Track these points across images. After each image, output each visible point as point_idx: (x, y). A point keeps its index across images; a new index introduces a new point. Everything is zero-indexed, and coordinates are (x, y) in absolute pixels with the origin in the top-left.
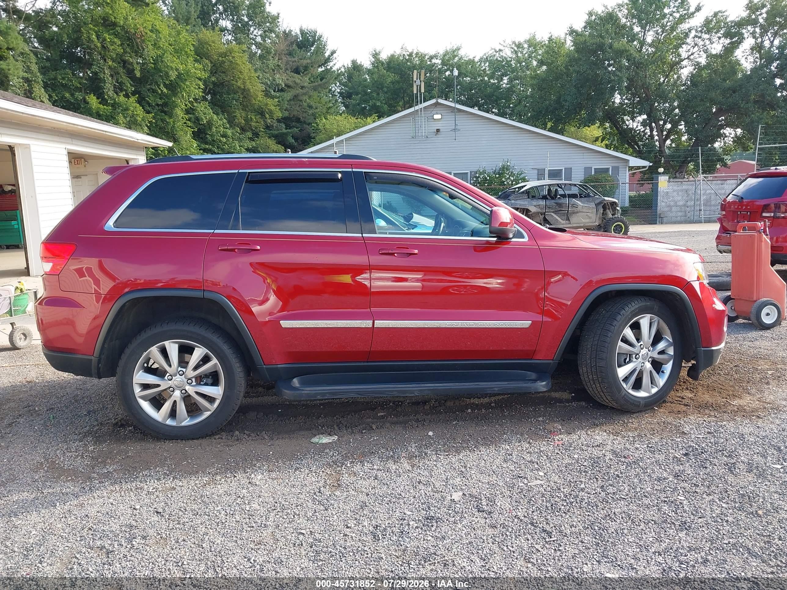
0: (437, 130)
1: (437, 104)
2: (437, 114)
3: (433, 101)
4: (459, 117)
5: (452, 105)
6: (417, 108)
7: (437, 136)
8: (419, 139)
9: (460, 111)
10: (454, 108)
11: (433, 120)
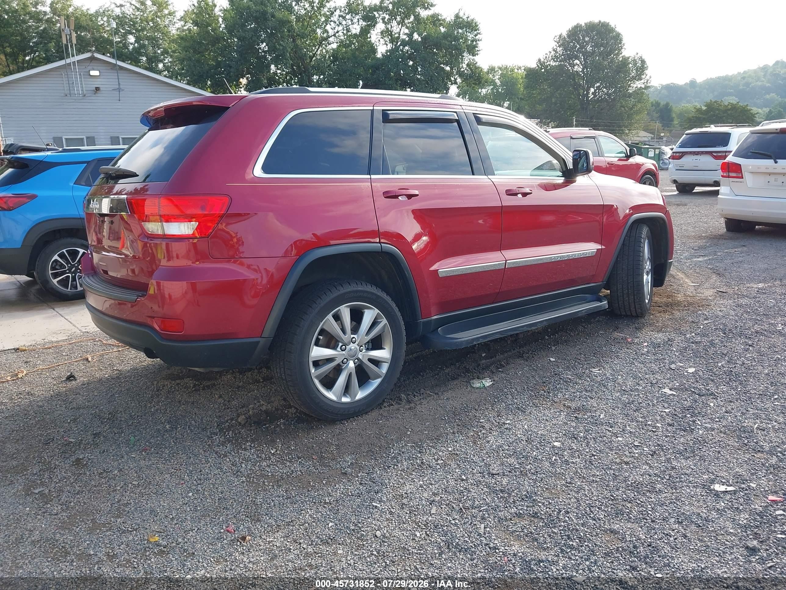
0: (96, 88)
1: (92, 59)
2: (93, 70)
3: (87, 55)
4: (122, 75)
5: (113, 61)
6: (68, 61)
7: (97, 95)
8: (75, 98)
9: (121, 68)
10: (115, 65)
11: (89, 77)
